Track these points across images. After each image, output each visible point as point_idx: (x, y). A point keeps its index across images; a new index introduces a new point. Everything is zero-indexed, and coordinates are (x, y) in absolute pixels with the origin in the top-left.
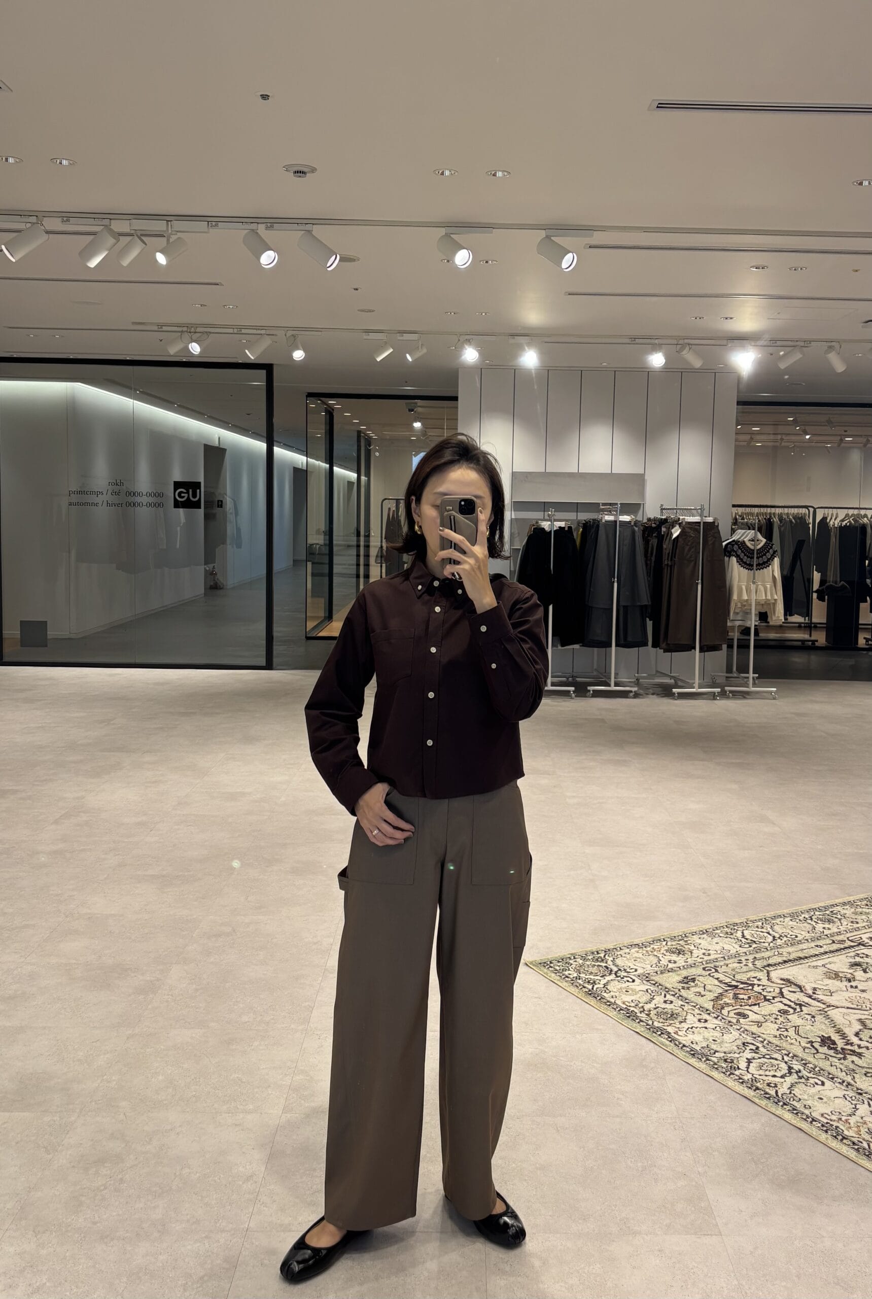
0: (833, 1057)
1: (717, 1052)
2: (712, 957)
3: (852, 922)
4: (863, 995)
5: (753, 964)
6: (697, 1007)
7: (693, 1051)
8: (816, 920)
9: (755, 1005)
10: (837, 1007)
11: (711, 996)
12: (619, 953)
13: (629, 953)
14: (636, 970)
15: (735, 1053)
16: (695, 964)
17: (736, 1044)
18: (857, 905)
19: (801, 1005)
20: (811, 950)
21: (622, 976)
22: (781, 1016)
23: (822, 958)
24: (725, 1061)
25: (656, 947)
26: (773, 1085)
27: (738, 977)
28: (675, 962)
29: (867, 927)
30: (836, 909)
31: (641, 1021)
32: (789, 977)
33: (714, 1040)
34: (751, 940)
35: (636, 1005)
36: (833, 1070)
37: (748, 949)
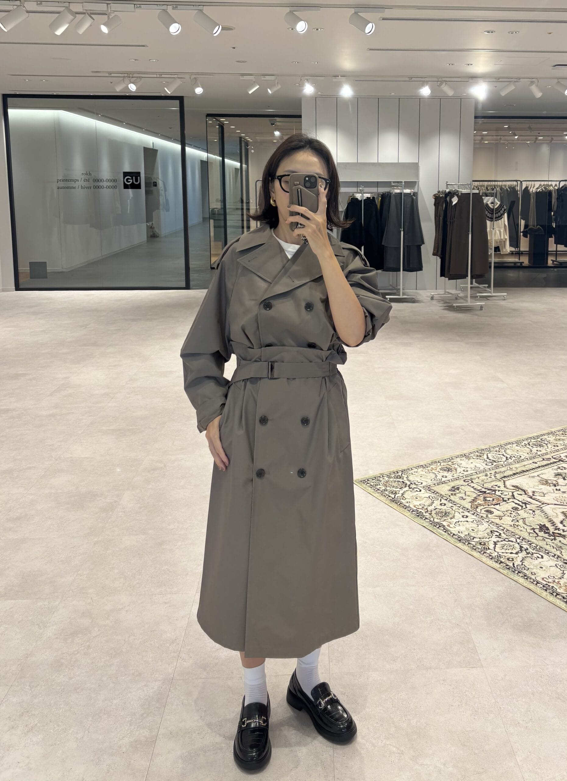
0: (548, 538)
1: (475, 538)
2: (469, 472)
3: (554, 446)
4: (564, 495)
5: (495, 477)
6: (461, 507)
7: (460, 538)
8: (532, 445)
9: (497, 504)
10: (548, 504)
11: (469, 499)
12: (410, 472)
13: (417, 472)
14: (422, 483)
15: (486, 538)
16: (458, 478)
17: (487, 532)
18: (557, 434)
19: (525, 504)
20: (530, 465)
21: (413, 488)
22: (514, 512)
23: (537, 470)
24: (480, 544)
25: (434, 467)
26: (511, 559)
27: (486, 486)
28: (446, 477)
29: (563, 449)
30: (544, 437)
31: (426, 518)
32: (517, 485)
33: (472, 530)
34: (493, 460)
35: (423, 508)
36: (548, 547)
37: (491, 466)
